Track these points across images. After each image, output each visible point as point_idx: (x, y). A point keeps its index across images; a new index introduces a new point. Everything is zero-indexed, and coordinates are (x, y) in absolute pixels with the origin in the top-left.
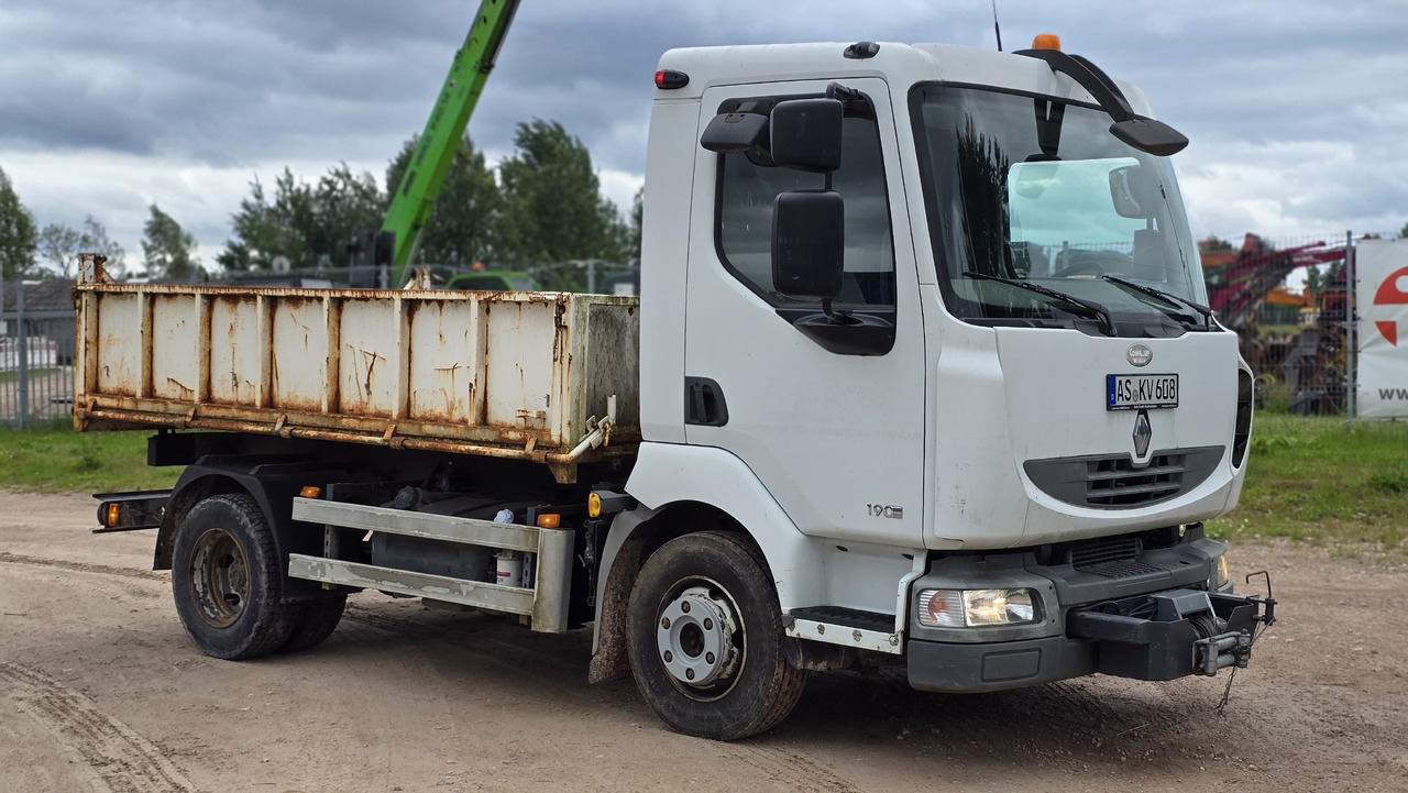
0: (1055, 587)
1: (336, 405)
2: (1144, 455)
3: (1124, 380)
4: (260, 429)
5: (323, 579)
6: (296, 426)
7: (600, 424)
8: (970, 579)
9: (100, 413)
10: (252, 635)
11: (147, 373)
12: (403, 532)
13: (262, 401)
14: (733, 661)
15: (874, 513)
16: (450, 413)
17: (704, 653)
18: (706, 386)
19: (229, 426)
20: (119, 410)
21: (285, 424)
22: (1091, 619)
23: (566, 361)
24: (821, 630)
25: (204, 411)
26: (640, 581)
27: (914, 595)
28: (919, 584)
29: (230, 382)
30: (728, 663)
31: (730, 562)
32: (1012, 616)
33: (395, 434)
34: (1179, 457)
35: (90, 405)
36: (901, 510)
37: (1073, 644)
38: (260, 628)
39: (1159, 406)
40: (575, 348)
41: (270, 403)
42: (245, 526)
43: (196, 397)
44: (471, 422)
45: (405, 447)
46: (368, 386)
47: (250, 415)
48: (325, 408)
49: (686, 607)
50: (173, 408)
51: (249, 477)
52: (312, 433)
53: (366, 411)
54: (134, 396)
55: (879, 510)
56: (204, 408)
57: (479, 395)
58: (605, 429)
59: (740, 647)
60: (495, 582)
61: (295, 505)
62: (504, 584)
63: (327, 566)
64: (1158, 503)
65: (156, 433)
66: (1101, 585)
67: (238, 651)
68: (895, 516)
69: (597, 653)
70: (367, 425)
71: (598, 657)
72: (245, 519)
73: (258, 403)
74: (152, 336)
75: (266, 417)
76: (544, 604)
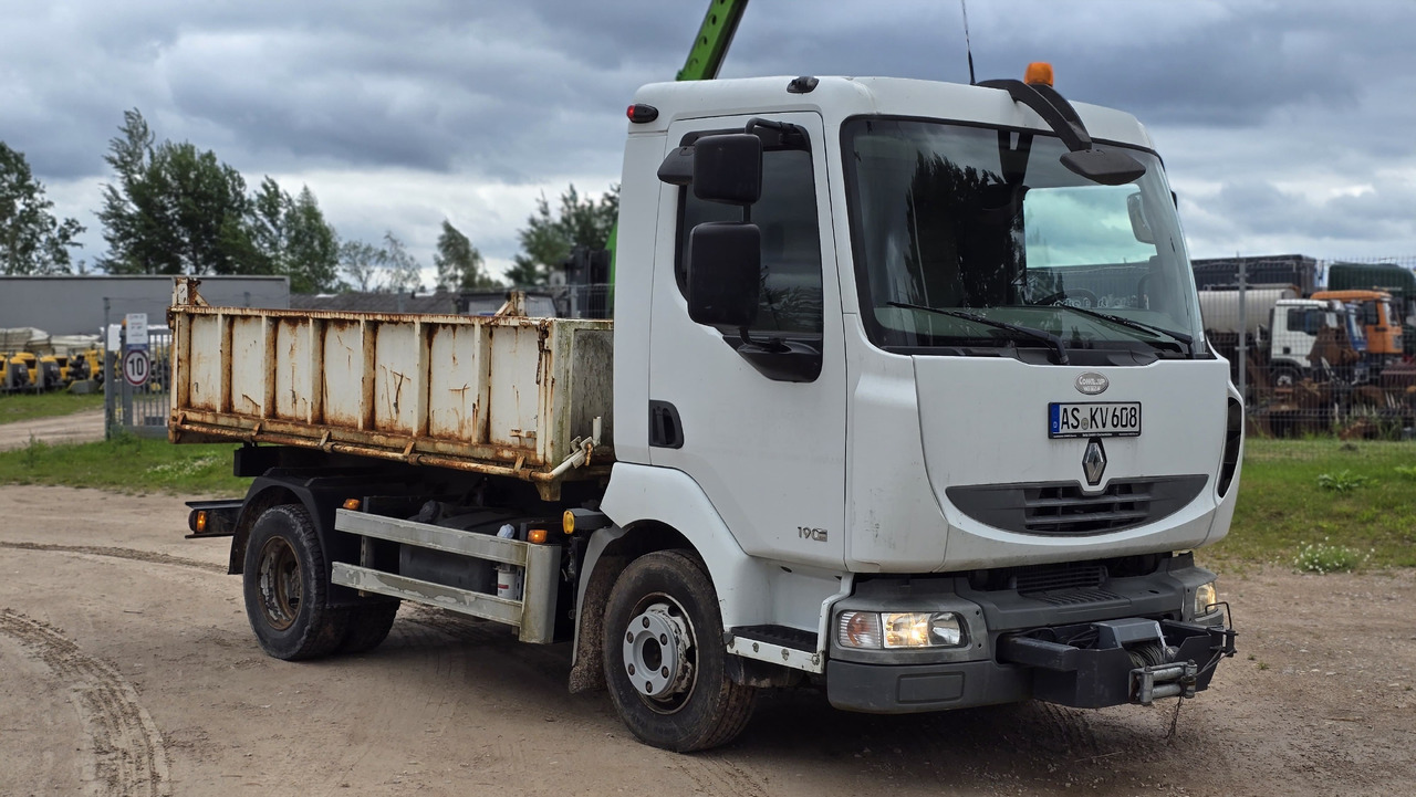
0: (984, 613)
1: (371, 423)
2: (1097, 483)
3: (1070, 408)
4: (309, 444)
5: (358, 587)
6: (337, 441)
7: (582, 444)
8: (890, 602)
9: (187, 427)
10: (304, 637)
11: (226, 390)
12: (421, 544)
13: (312, 417)
14: (688, 675)
15: (803, 535)
16: (460, 432)
17: (661, 668)
18: (665, 410)
19: (285, 440)
20: (203, 424)
21: (329, 439)
22: (1021, 645)
23: (549, 383)
24: (756, 648)
25: (268, 427)
26: (613, 596)
27: (834, 617)
28: (840, 607)
29: (290, 400)
30: (683, 677)
31: (685, 581)
32: (936, 639)
33: (414, 450)
34: (1146, 485)
35: (181, 418)
36: (825, 533)
37: (1003, 669)
38: (311, 630)
39: (1115, 435)
40: (558, 371)
41: (320, 419)
42: (299, 534)
43: (262, 412)
44: (474, 440)
45: (420, 462)
46: (396, 405)
47: (302, 430)
48: (360, 425)
49: (646, 623)
50: (245, 423)
51: (303, 489)
52: (349, 448)
53: (395, 428)
54: (215, 411)
55: (806, 532)
56: (267, 424)
57: (482, 415)
58: (587, 449)
59: (693, 663)
60: (496, 594)
61: (337, 515)
62: (503, 596)
63: (361, 574)
64: (1121, 530)
65: (242, 445)
66: (1041, 611)
67: (294, 651)
68: (821, 539)
69: (577, 664)
70: (393, 442)
71: (578, 668)
72: (299, 529)
73: (309, 420)
74: (231, 355)
75: (314, 432)
76: (530, 616)
